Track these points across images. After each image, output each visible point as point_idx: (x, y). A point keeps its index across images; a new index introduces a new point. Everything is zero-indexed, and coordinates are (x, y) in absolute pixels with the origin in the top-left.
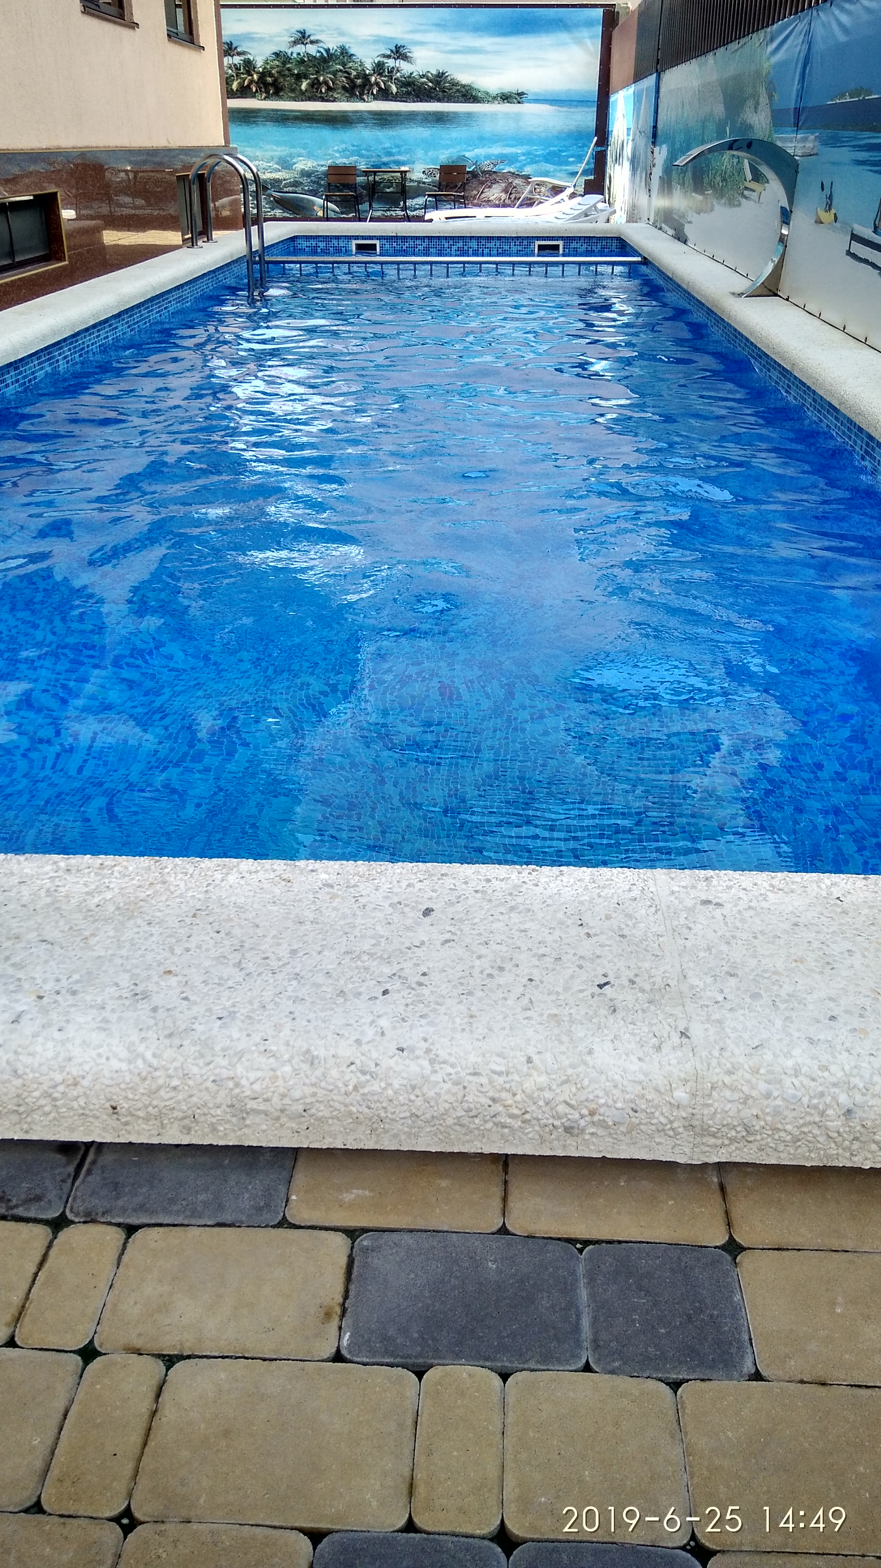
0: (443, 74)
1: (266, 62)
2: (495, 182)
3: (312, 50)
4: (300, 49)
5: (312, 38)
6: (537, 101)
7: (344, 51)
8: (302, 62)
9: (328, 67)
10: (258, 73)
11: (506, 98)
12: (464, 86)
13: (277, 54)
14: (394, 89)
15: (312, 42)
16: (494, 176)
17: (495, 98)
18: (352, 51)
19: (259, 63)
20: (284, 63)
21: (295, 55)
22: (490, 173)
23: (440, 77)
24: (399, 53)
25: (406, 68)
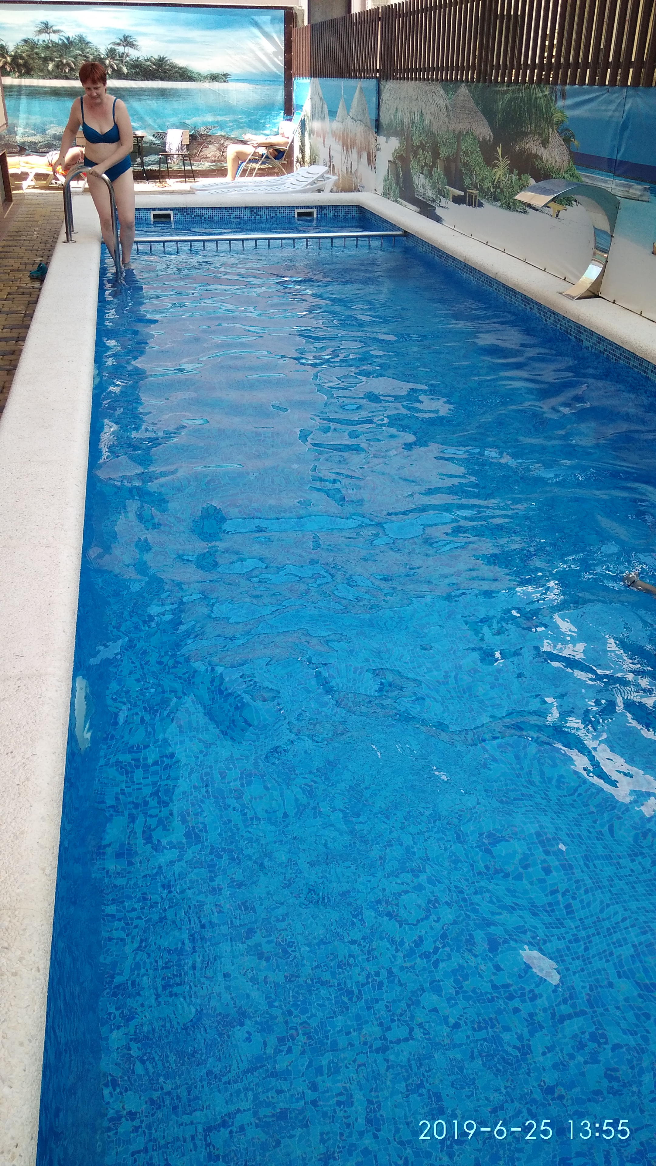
0: (164, 58)
1: (17, 47)
2: (211, 143)
3: (55, 38)
4: (44, 37)
5: (54, 28)
6: (238, 80)
7: (81, 39)
8: (47, 47)
9: (70, 52)
10: (11, 56)
11: (214, 78)
12: (181, 68)
13: (26, 41)
14: (125, 70)
15: (54, 32)
16: (209, 139)
17: (205, 78)
18: (88, 39)
19: (11, 48)
20: (32, 48)
21: (41, 42)
22: (207, 136)
23: (161, 62)
24: (127, 41)
25: (133, 54)
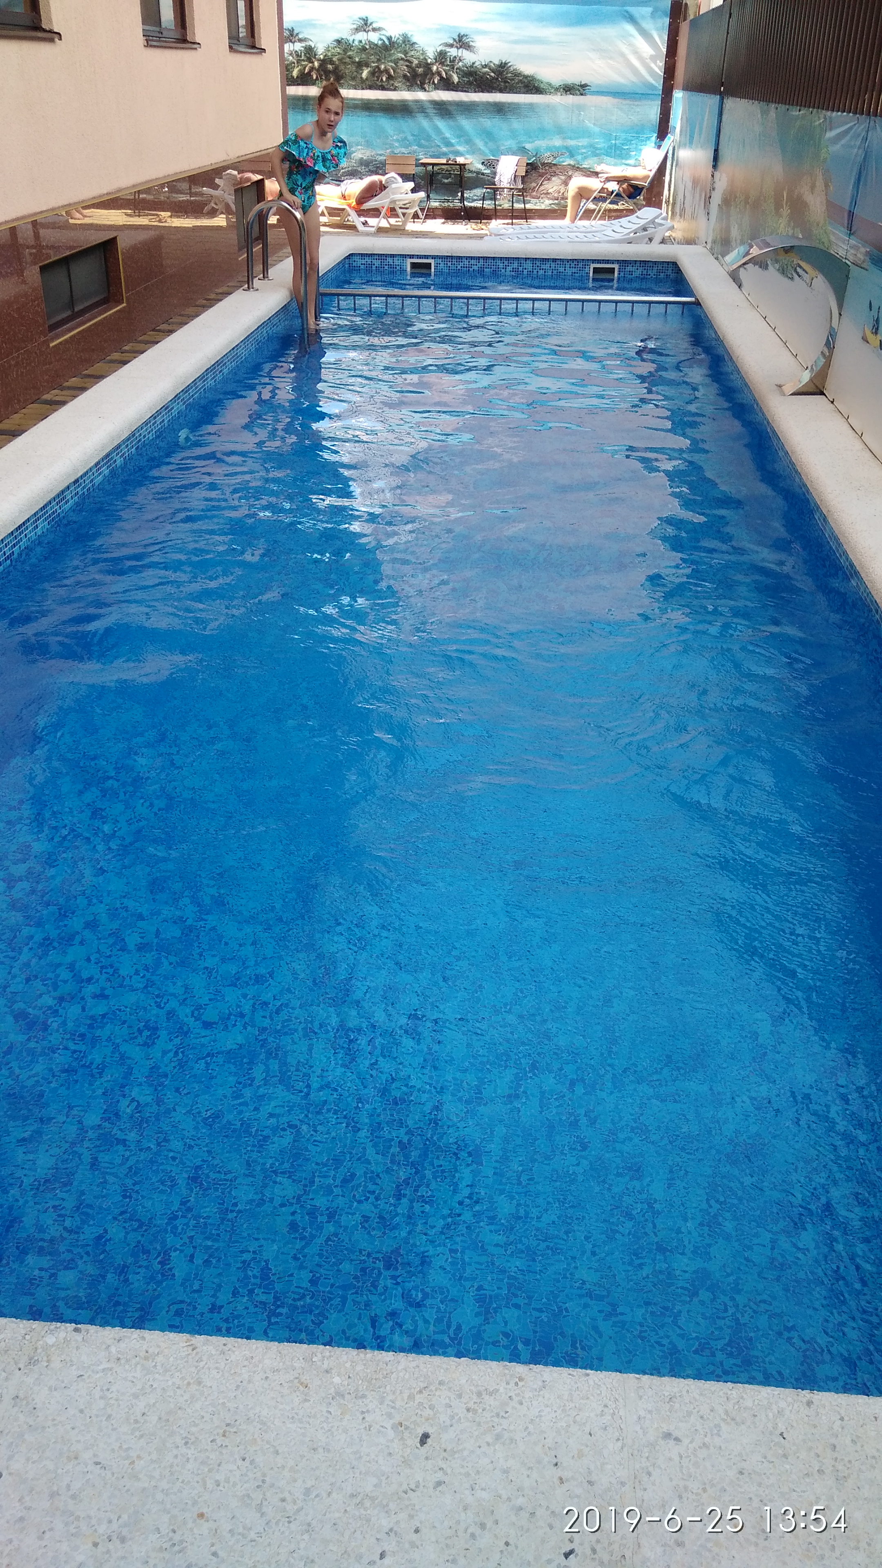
0: (506, 64)
1: (327, 49)
2: (555, 174)
3: (374, 37)
4: (362, 36)
5: (374, 25)
6: (600, 93)
7: (406, 40)
8: (364, 49)
9: (390, 55)
10: (319, 60)
11: (568, 89)
12: (526, 77)
13: (339, 42)
14: (456, 79)
15: (374, 30)
16: (554, 169)
17: (557, 89)
18: (414, 40)
19: (320, 51)
20: (345, 51)
21: (356, 43)
22: (550, 165)
23: (502, 67)
24: (462, 42)
25: (468, 57)
